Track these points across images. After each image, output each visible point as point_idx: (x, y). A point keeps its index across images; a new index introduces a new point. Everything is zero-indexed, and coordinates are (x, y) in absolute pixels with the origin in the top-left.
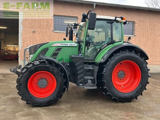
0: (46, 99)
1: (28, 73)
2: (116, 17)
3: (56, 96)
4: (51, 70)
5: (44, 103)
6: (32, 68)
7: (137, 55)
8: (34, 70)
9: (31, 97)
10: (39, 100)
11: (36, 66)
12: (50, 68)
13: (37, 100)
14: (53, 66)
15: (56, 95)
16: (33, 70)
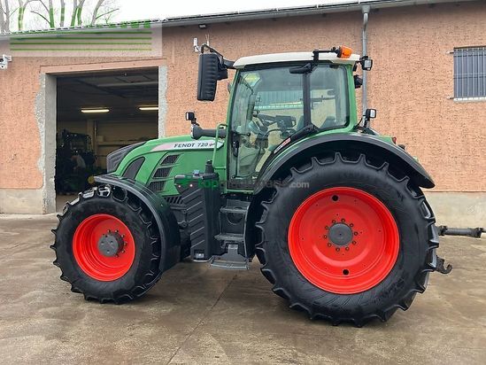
0: (111, 285)
1: (70, 217)
2: (316, 53)
3: (135, 279)
4: (120, 213)
5: (107, 295)
6: (79, 205)
7: (378, 170)
8: (82, 211)
9: (79, 276)
10: (98, 284)
11: (85, 202)
12: (117, 207)
13: (92, 284)
14: (123, 203)
15: (133, 277)
16: (80, 212)
